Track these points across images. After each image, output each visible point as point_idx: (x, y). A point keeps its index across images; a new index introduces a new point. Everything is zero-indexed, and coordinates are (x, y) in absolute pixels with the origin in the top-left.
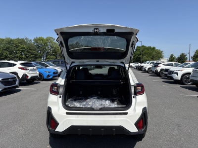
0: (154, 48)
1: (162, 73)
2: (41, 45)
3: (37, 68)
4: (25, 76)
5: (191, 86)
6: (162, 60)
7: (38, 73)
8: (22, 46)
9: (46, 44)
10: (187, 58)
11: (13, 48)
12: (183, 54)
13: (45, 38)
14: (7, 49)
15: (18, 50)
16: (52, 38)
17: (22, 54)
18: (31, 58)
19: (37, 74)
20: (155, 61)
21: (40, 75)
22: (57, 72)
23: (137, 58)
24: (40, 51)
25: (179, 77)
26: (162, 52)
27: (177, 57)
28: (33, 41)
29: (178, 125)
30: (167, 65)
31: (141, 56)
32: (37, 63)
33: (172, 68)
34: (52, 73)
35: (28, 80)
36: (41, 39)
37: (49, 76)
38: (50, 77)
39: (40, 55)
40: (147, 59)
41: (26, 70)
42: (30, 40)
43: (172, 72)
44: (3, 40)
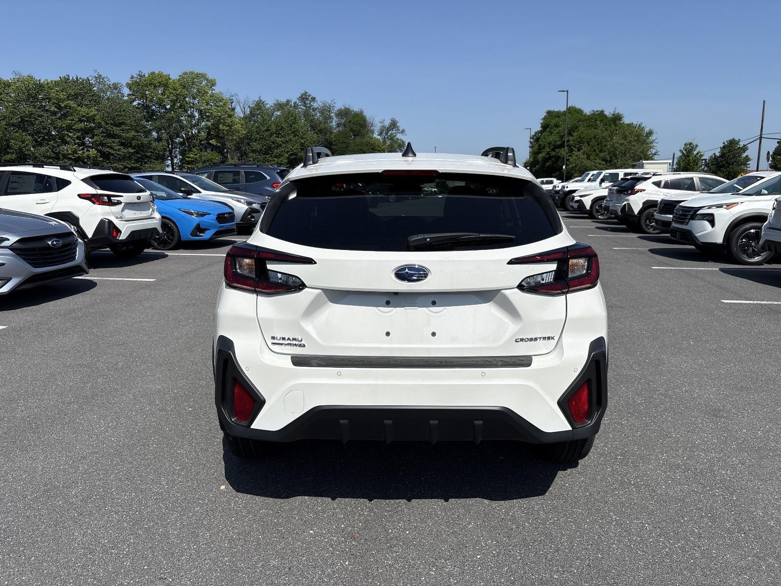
0: (617, 118)
1: (650, 217)
2: (161, 104)
3: (154, 198)
4: (106, 229)
5: (766, 266)
6: (649, 167)
7: (157, 216)
8: (83, 110)
9: (179, 103)
10: (747, 159)
11: (47, 119)
12: (733, 143)
13: (174, 76)
14: (23, 124)
15: (69, 128)
16: (203, 76)
17: (83, 144)
18: (123, 158)
19: (152, 219)
20: (621, 173)
21: (164, 225)
22: (231, 216)
23: (545, 160)
24: (158, 130)
25: (716, 234)
26: (650, 133)
27: (707, 156)
28: (126, 91)
29: (715, 413)
30: (669, 185)
31: (563, 152)
32: (150, 178)
33: (690, 199)
34: (211, 219)
35: (118, 246)
36: (159, 82)
37: (199, 229)
38: (207, 236)
39: (159, 146)
40: (588, 163)
41: (110, 203)
42: (116, 87)
43: (692, 213)
44: (7, 85)
